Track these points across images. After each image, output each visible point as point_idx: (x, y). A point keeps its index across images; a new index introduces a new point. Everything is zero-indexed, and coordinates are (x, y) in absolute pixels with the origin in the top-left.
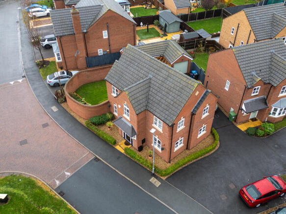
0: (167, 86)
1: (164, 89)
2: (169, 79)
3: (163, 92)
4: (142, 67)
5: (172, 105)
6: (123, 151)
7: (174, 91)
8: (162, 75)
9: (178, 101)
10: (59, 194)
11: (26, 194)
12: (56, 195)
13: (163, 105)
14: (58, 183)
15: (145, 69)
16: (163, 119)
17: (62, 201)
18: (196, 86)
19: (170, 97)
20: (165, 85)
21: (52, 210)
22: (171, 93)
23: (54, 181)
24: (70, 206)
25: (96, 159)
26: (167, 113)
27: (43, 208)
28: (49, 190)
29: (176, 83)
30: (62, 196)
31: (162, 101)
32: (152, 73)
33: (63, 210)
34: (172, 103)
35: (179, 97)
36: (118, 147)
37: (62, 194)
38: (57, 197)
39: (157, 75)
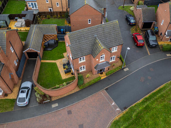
0: (107, 32)
1: (107, 35)
2: (105, 29)
3: (108, 36)
4: (87, 36)
5: (116, 37)
6: (106, 77)
7: (112, 31)
8: (100, 31)
9: (117, 33)
10: (125, 109)
11: (123, 125)
12: (126, 111)
13: (113, 40)
14: (118, 109)
15: (89, 36)
16: (118, 44)
17: (130, 108)
18: (118, 22)
19: (113, 35)
20: (106, 33)
21: (135, 113)
22: (111, 33)
23: (117, 111)
24: (133, 105)
25: (106, 89)
26: (117, 41)
27: (133, 117)
28: (123, 114)
29: (109, 28)
30: (126, 108)
31: (111, 39)
32: (95, 34)
33: (135, 108)
34: (115, 36)
35: (116, 32)
36: (102, 78)
37: (125, 108)
38: (127, 110)
39: (98, 33)
